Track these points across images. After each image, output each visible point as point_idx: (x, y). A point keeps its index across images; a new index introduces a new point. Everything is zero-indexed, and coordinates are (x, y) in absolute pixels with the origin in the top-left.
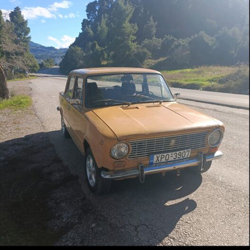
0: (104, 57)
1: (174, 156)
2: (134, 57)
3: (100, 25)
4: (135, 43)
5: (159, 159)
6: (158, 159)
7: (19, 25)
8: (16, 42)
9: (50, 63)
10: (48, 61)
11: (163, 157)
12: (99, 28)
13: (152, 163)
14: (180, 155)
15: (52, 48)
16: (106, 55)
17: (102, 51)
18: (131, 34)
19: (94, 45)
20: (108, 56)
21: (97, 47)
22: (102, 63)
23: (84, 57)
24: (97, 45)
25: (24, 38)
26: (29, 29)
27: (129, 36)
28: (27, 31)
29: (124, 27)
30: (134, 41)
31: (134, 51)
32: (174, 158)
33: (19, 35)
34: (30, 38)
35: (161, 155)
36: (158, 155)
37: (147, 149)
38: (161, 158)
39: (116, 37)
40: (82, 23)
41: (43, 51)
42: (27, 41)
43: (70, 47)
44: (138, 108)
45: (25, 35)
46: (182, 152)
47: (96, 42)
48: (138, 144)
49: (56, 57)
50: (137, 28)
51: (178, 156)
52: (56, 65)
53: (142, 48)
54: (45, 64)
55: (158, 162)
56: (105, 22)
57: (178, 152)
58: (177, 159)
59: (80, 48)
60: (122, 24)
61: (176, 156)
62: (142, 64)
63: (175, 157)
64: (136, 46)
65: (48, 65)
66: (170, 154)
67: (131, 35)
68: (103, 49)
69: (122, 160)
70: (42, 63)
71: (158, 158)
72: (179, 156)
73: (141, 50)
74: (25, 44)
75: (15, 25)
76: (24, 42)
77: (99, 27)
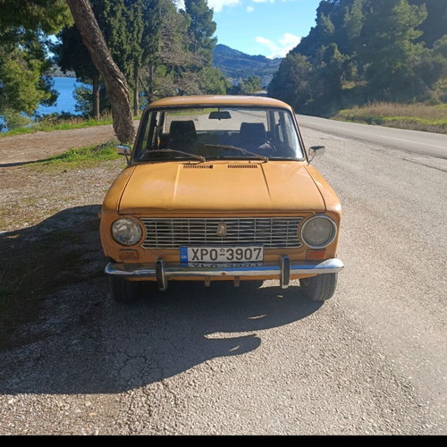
0: (349, 74)
1: (227, 255)
2: (413, 74)
3: (350, 10)
4: (419, 46)
5: (199, 254)
6: (195, 256)
7: (200, 18)
8: (192, 48)
9: (253, 84)
10: (250, 80)
11: (204, 252)
12: (347, 18)
13: (186, 261)
14: (241, 254)
15: (261, 58)
16: (354, 69)
17: (347, 62)
18: (410, 26)
19: (331, 51)
20: (360, 71)
21: (337, 54)
22: (344, 87)
23: (310, 74)
24: (336, 51)
25: (205, 42)
26: (214, 24)
27: (404, 31)
28: (211, 28)
29: (395, 14)
30: (415, 42)
31: (414, 60)
32: (228, 258)
33: (198, 36)
34: (215, 40)
35: (200, 249)
36: (195, 249)
38: (202, 255)
39: (377, 34)
40: (318, 10)
41: (246, 63)
42: (210, 45)
43: (287, 55)
44: (211, 167)
45: (207, 36)
46: (244, 249)
47: (334, 44)
48: (158, 224)
49: (266, 74)
50: (425, 14)
51: (235, 254)
52: (264, 88)
53: (434, 55)
54: (244, 86)
55: (196, 260)
56: (361, 5)
57: (235, 249)
58: (235, 260)
59: (305, 57)
60: (393, 7)
61: (232, 255)
62: (430, 87)
63: (230, 257)
64: (420, 51)
65: (250, 89)
66: (218, 249)
67: (412, 29)
68: (349, 58)
69: (133, 248)
70: (240, 85)
71: (195, 253)
72: (239, 257)
73: (429, 60)
74: (206, 51)
75: (192, 17)
76: (205, 47)
77: (347, 15)
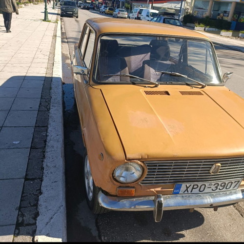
1: (213, 187)
5: (190, 189)
11: (195, 187)
14: (224, 186)
32: (213, 190)
35: (193, 184)
36: (188, 185)
37: (173, 171)
38: (193, 188)
44: (167, 93)
46: (228, 182)
48: (159, 166)
51: (219, 186)
57: (220, 182)
58: (218, 191)
61: (217, 187)
63: (215, 189)
69: (131, 185)
71: (188, 188)
